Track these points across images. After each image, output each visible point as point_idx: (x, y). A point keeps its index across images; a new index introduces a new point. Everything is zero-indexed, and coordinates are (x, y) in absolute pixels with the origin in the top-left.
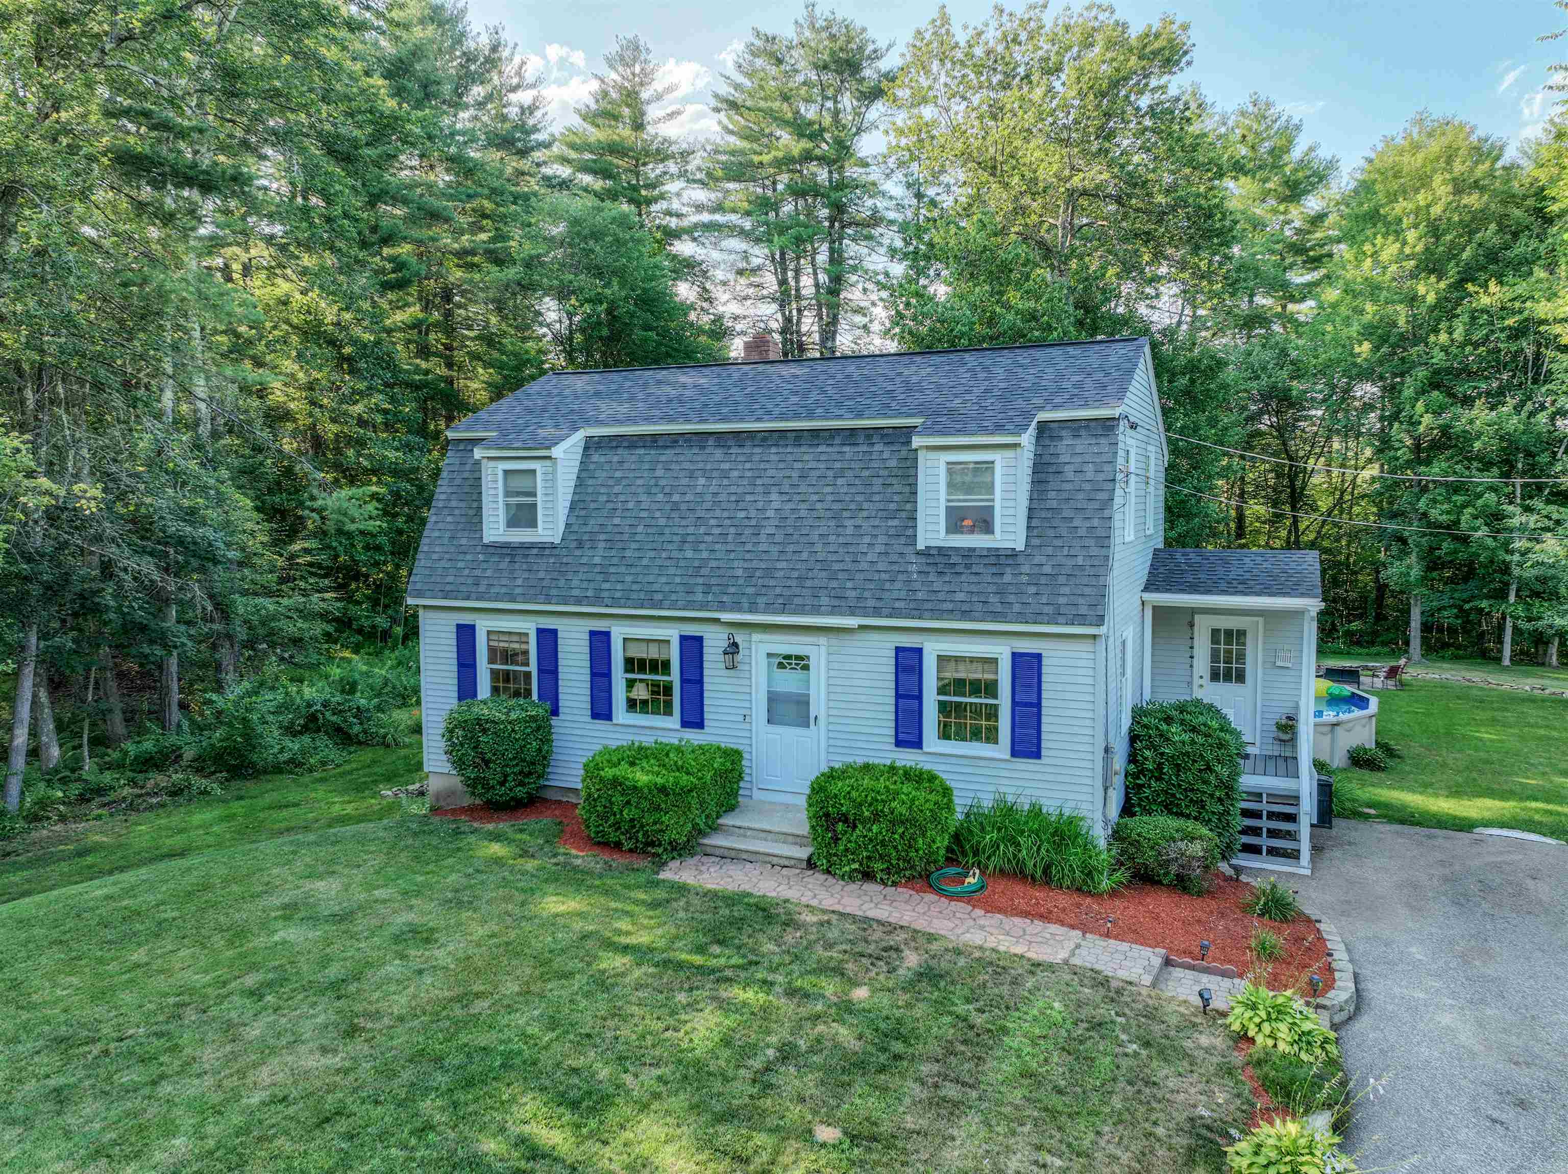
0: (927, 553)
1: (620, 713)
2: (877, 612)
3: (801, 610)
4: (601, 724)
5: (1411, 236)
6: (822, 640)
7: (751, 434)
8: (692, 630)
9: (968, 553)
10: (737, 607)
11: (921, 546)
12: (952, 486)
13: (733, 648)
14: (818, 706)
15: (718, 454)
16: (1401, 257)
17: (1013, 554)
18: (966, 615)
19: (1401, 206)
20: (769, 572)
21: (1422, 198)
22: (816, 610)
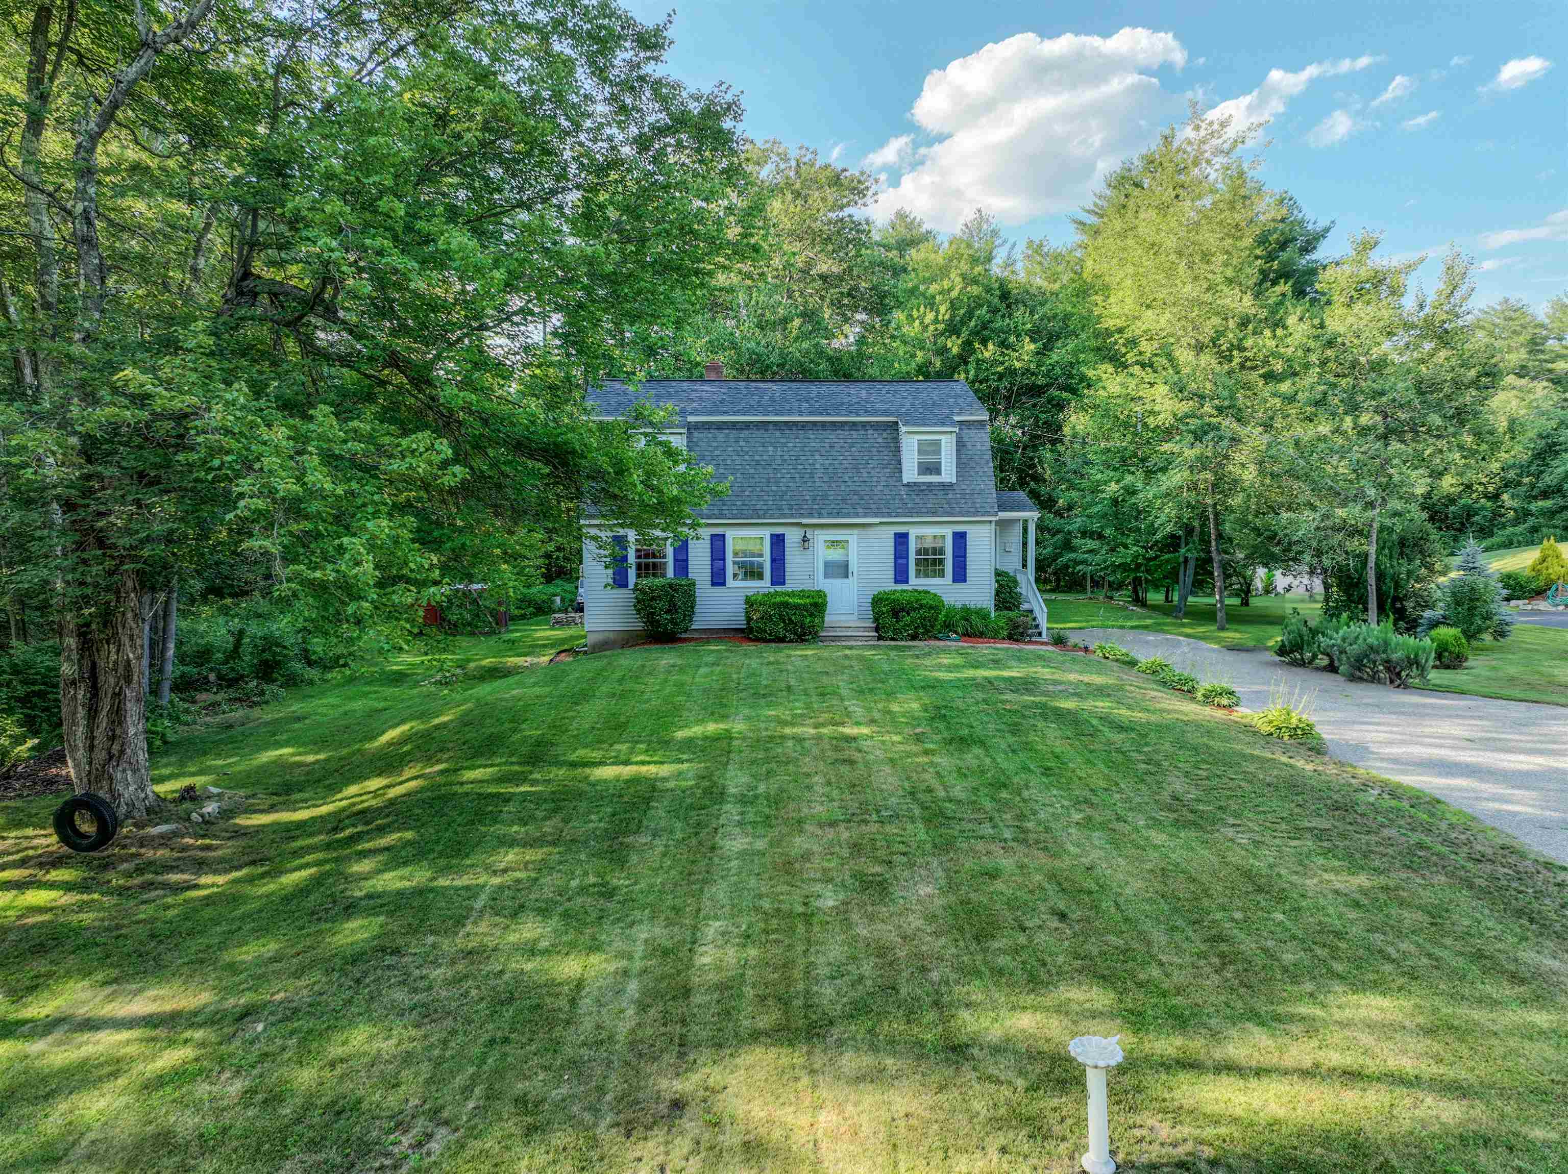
0: (908, 485)
1: (730, 582)
2: (889, 515)
3: (848, 515)
4: (718, 590)
5: (942, 309)
6: (856, 531)
7: (795, 423)
8: (778, 530)
9: (930, 484)
10: (811, 515)
11: (905, 481)
12: (920, 452)
13: (805, 540)
14: (853, 567)
15: (778, 434)
16: (936, 321)
17: (951, 485)
18: (934, 514)
19: (934, 288)
20: (825, 497)
21: (946, 284)
22: (857, 515)
